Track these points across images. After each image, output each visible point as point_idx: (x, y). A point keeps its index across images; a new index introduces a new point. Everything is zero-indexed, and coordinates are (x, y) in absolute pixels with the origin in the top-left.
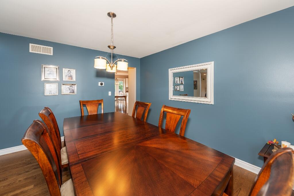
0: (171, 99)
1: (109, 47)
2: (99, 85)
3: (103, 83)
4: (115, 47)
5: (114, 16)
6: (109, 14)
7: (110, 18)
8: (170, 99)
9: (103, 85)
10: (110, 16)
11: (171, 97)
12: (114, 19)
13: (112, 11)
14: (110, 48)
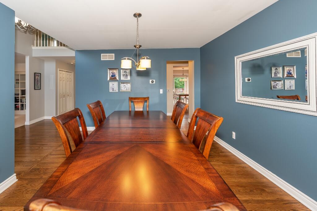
0: (238, 102)
1: (135, 46)
2: (151, 83)
3: (154, 80)
5: (140, 15)
8: (236, 101)
9: (154, 83)
10: (136, 17)
11: (239, 98)
12: (140, 19)
13: (138, 12)
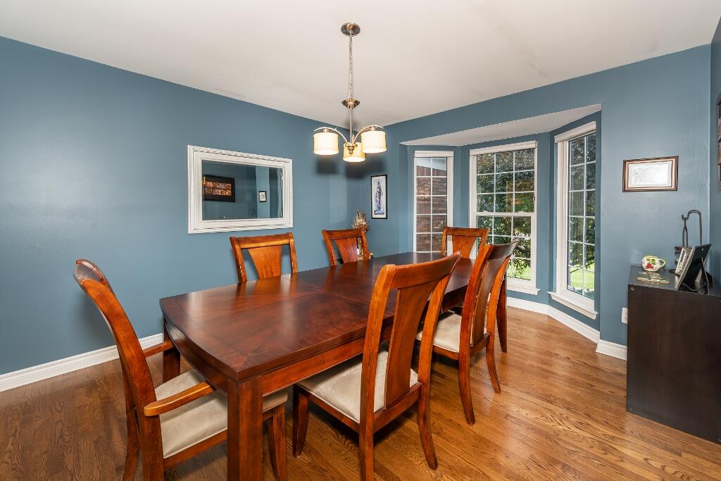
1: (345, 103)
4: (357, 103)
5: (356, 29)
6: (345, 29)
7: (347, 38)
10: (347, 33)
12: (354, 38)
13: (352, 22)
14: (347, 106)
